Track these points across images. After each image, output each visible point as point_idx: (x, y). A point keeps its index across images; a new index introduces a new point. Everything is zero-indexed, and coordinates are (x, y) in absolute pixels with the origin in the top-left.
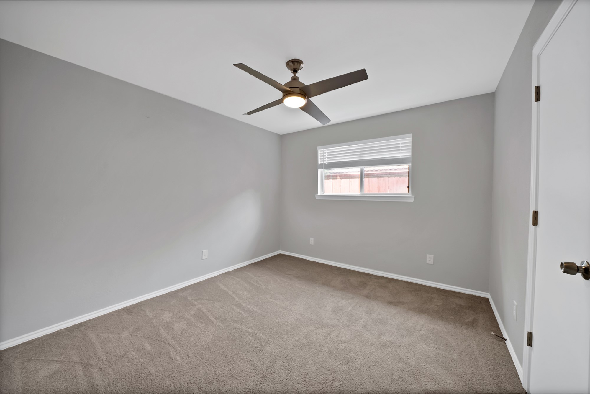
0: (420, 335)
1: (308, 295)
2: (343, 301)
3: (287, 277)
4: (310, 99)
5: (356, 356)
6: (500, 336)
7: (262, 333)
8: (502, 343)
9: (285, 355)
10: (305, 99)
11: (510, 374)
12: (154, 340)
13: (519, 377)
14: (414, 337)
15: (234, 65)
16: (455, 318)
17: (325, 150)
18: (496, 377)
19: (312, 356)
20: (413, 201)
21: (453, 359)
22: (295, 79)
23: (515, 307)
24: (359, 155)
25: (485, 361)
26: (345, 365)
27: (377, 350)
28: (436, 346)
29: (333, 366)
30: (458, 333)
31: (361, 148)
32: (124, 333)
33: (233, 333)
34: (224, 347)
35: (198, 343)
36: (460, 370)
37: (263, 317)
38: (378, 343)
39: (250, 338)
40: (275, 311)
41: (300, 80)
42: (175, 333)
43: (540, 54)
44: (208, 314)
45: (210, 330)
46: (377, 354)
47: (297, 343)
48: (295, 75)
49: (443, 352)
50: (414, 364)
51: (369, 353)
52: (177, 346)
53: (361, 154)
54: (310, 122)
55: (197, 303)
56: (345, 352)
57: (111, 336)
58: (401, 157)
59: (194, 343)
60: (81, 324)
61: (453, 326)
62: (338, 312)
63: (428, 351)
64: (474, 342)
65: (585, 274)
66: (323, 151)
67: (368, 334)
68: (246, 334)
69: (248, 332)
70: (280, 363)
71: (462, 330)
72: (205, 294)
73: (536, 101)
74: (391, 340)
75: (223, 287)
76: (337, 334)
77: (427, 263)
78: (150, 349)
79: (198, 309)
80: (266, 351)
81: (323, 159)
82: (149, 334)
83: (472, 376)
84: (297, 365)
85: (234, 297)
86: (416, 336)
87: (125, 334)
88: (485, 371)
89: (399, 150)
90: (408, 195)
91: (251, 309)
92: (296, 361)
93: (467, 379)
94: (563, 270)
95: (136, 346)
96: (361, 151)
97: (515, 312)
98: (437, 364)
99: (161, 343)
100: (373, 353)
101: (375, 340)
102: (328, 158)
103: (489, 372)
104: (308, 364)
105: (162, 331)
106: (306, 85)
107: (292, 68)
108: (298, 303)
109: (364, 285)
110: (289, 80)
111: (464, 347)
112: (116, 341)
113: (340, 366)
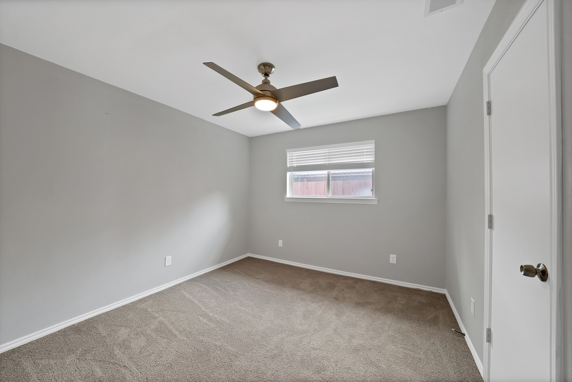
0: (388, 335)
1: (278, 300)
2: (313, 304)
3: (256, 281)
4: (282, 103)
5: (328, 364)
6: (459, 331)
7: (230, 345)
8: (462, 339)
9: (256, 368)
10: (276, 103)
11: (471, 369)
12: (107, 362)
13: (479, 372)
14: (383, 338)
15: (203, 63)
16: (418, 316)
17: (294, 154)
18: (460, 374)
19: (284, 367)
20: (376, 203)
21: (420, 359)
22: (266, 82)
23: (472, 304)
24: (326, 158)
25: (448, 358)
26: (318, 374)
27: (348, 355)
28: (404, 346)
29: (306, 376)
30: (423, 331)
31: (328, 153)
32: (69, 357)
33: (199, 348)
34: (189, 365)
35: (159, 363)
36: (428, 369)
37: (232, 327)
38: (349, 347)
39: (218, 352)
40: (244, 319)
41: (271, 84)
42: (133, 352)
43: (490, 73)
44: (171, 327)
45: (173, 346)
46: (349, 359)
47: (268, 354)
48: (266, 79)
49: (411, 352)
50: (385, 367)
51: (341, 359)
52: (134, 368)
53: (328, 158)
54: (280, 125)
55: (158, 315)
56: (318, 360)
57: (52, 362)
58: (365, 162)
59: (154, 362)
60: (13, 351)
61: (418, 324)
62: (308, 317)
63: (396, 352)
64: (437, 339)
65: (542, 276)
66: (292, 154)
67: (339, 338)
68: (214, 347)
69: (216, 345)
70: (251, 378)
71: (426, 328)
72: (168, 305)
73: (487, 115)
74: (361, 343)
75: (188, 296)
76: (309, 341)
77: (390, 262)
78: (101, 375)
79: (159, 322)
80: (235, 366)
81: (292, 162)
82: (101, 356)
83: (439, 375)
84: (269, 379)
85: (200, 306)
86: (385, 337)
87: (70, 359)
88: (449, 368)
89: (364, 155)
90: (372, 198)
91: (218, 319)
92: (268, 374)
93: (435, 379)
94: (523, 273)
95: (84, 372)
96: (328, 155)
97: (472, 309)
98: (406, 366)
99: (115, 366)
100: (345, 359)
101: (346, 344)
102: (296, 161)
103: (453, 369)
104: (280, 377)
105: (117, 351)
106: (277, 89)
107: (264, 71)
108: (268, 309)
109: (332, 286)
110: (261, 83)
111: (429, 345)
112: (58, 369)
113: (313, 377)
